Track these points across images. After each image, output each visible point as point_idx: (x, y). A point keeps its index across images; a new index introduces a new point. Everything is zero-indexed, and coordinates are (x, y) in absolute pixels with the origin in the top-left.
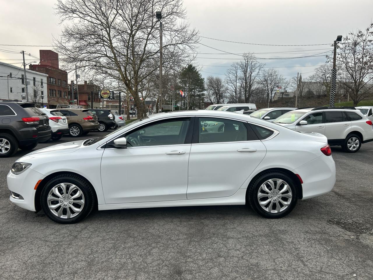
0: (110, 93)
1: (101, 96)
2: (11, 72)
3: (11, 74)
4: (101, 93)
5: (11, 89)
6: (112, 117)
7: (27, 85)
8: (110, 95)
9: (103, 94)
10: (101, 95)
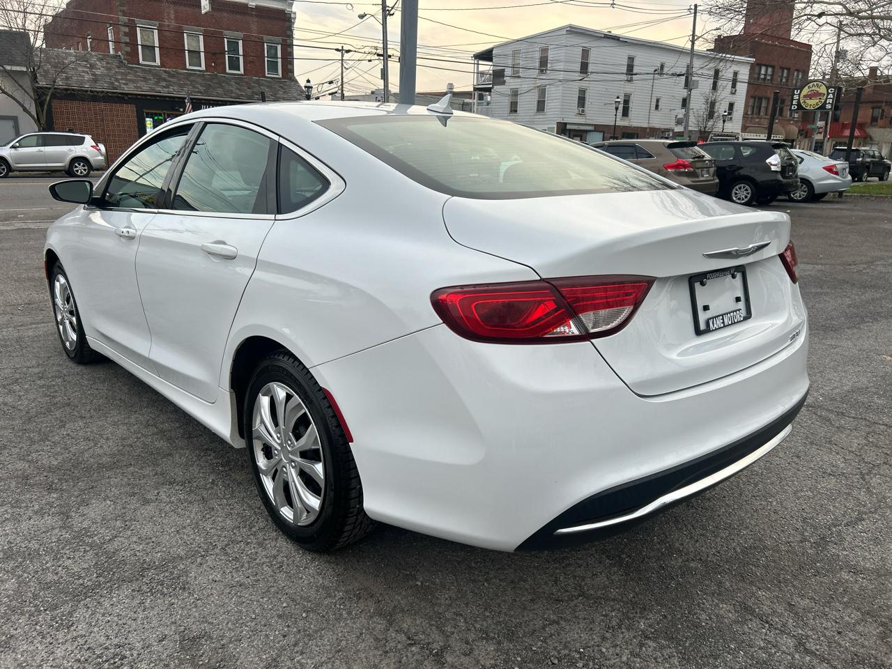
0: (828, 94)
1: (799, 105)
2: (663, 61)
3: (662, 67)
4: (802, 96)
5: (658, 101)
6: (775, 165)
7: (690, 90)
8: (827, 98)
9: (805, 96)
10: (799, 100)
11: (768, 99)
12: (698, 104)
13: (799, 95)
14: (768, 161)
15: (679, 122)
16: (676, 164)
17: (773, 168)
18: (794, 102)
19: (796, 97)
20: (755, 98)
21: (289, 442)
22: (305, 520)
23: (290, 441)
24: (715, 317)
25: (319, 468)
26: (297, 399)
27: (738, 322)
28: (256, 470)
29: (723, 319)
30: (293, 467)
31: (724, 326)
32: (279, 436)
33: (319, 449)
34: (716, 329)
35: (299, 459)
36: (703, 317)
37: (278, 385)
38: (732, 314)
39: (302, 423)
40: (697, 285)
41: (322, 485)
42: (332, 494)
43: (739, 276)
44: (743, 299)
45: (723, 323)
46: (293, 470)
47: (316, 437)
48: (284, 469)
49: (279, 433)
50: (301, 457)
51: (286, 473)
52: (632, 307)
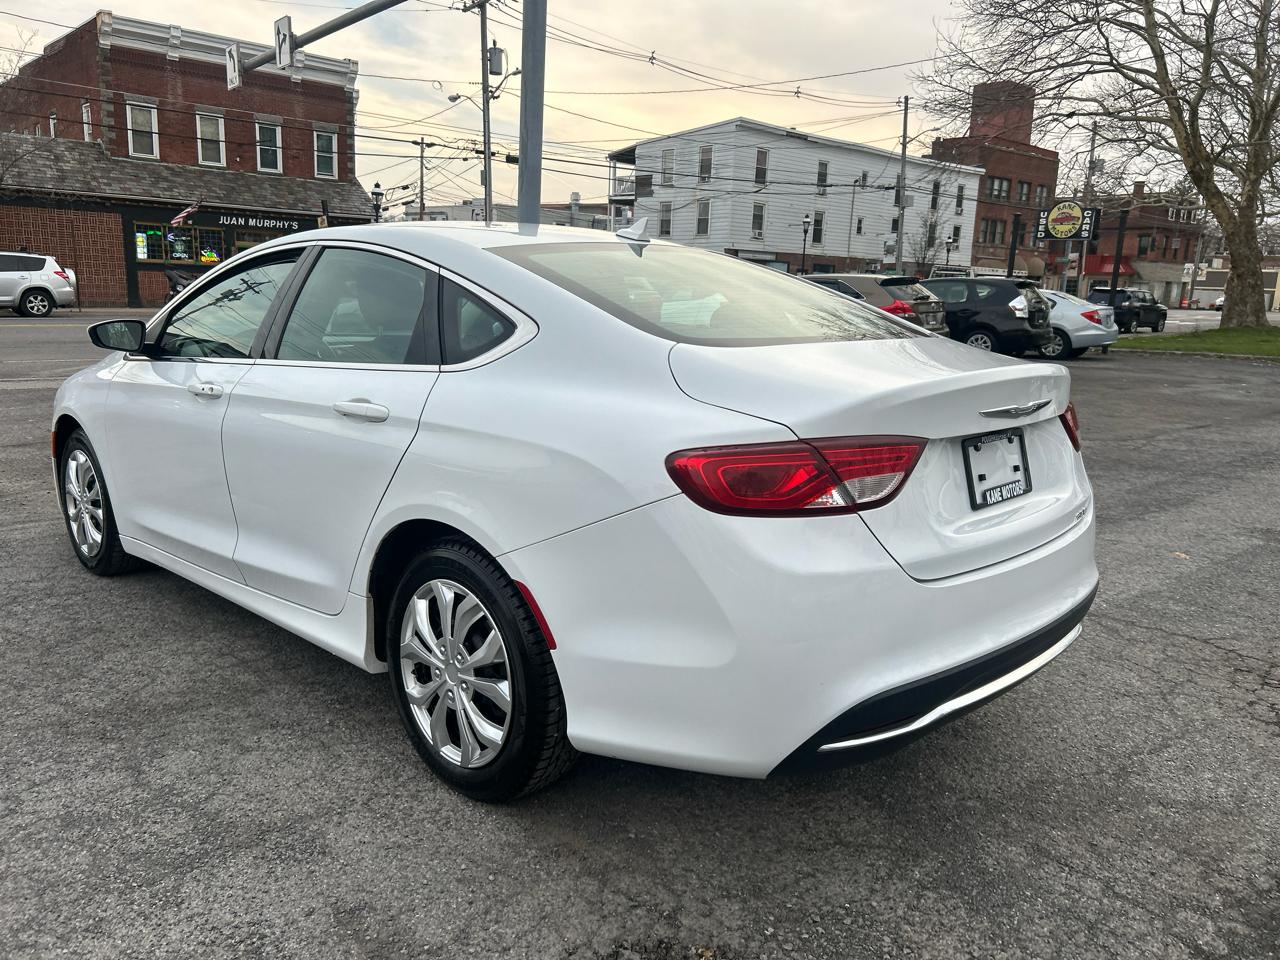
0: (1084, 218)
1: (1047, 231)
2: (866, 169)
3: (865, 176)
4: (1050, 220)
5: (860, 222)
6: (1022, 310)
7: (903, 208)
8: (1082, 224)
9: (1054, 220)
10: (1046, 225)
11: (1005, 223)
12: (913, 227)
13: (1047, 218)
14: (1011, 304)
15: (889, 251)
16: (892, 307)
17: (1019, 314)
18: (1041, 228)
19: (1043, 221)
20: (987, 221)
21: (459, 657)
22: (478, 759)
23: (461, 655)
24: (993, 489)
25: (504, 687)
26: (472, 599)
27: (1018, 496)
28: (404, 700)
29: (1001, 491)
30: (463, 689)
31: (1003, 500)
32: (443, 649)
33: (504, 663)
34: (994, 503)
35: (472, 679)
36: (979, 489)
37: (443, 583)
38: (1011, 486)
39: (480, 631)
40: (971, 450)
41: (508, 710)
42: (523, 720)
43: (1016, 440)
44: (1021, 468)
45: (1002, 496)
46: (463, 694)
47: (501, 646)
48: (450, 694)
49: (444, 647)
50: (476, 675)
51: (453, 700)
52: (903, 474)
